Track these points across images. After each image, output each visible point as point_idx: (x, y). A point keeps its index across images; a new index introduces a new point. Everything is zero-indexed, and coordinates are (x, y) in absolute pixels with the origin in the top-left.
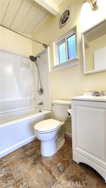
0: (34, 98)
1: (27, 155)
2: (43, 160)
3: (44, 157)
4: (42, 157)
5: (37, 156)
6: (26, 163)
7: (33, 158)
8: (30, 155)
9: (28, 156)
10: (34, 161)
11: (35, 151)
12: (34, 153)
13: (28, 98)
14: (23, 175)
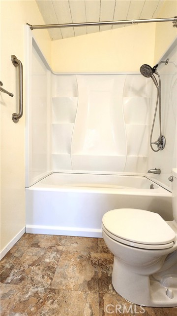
0: (144, 158)
1: (90, 257)
2: (107, 295)
3: (114, 289)
4: (110, 287)
5: (103, 273)
6: (80, 272)
7: (96, 272)
8: (94, 262)
9: (92, 261)
10: (92, 279)
11: (106, 260)
12: (102, 265)
13: (133, 155)
14: (64, 288)
